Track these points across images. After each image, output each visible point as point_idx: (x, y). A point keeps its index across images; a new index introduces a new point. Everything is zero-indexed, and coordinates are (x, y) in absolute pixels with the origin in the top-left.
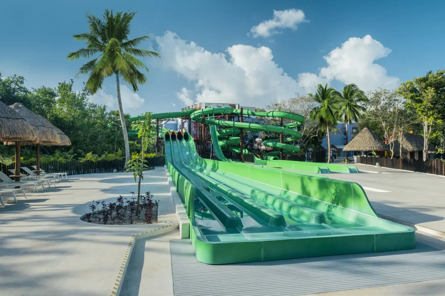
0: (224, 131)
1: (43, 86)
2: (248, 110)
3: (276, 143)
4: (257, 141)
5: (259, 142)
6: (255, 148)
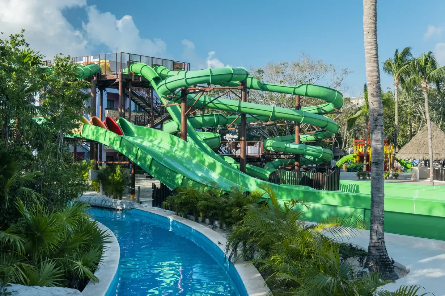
5: (231, 141)
6: (223, 152)
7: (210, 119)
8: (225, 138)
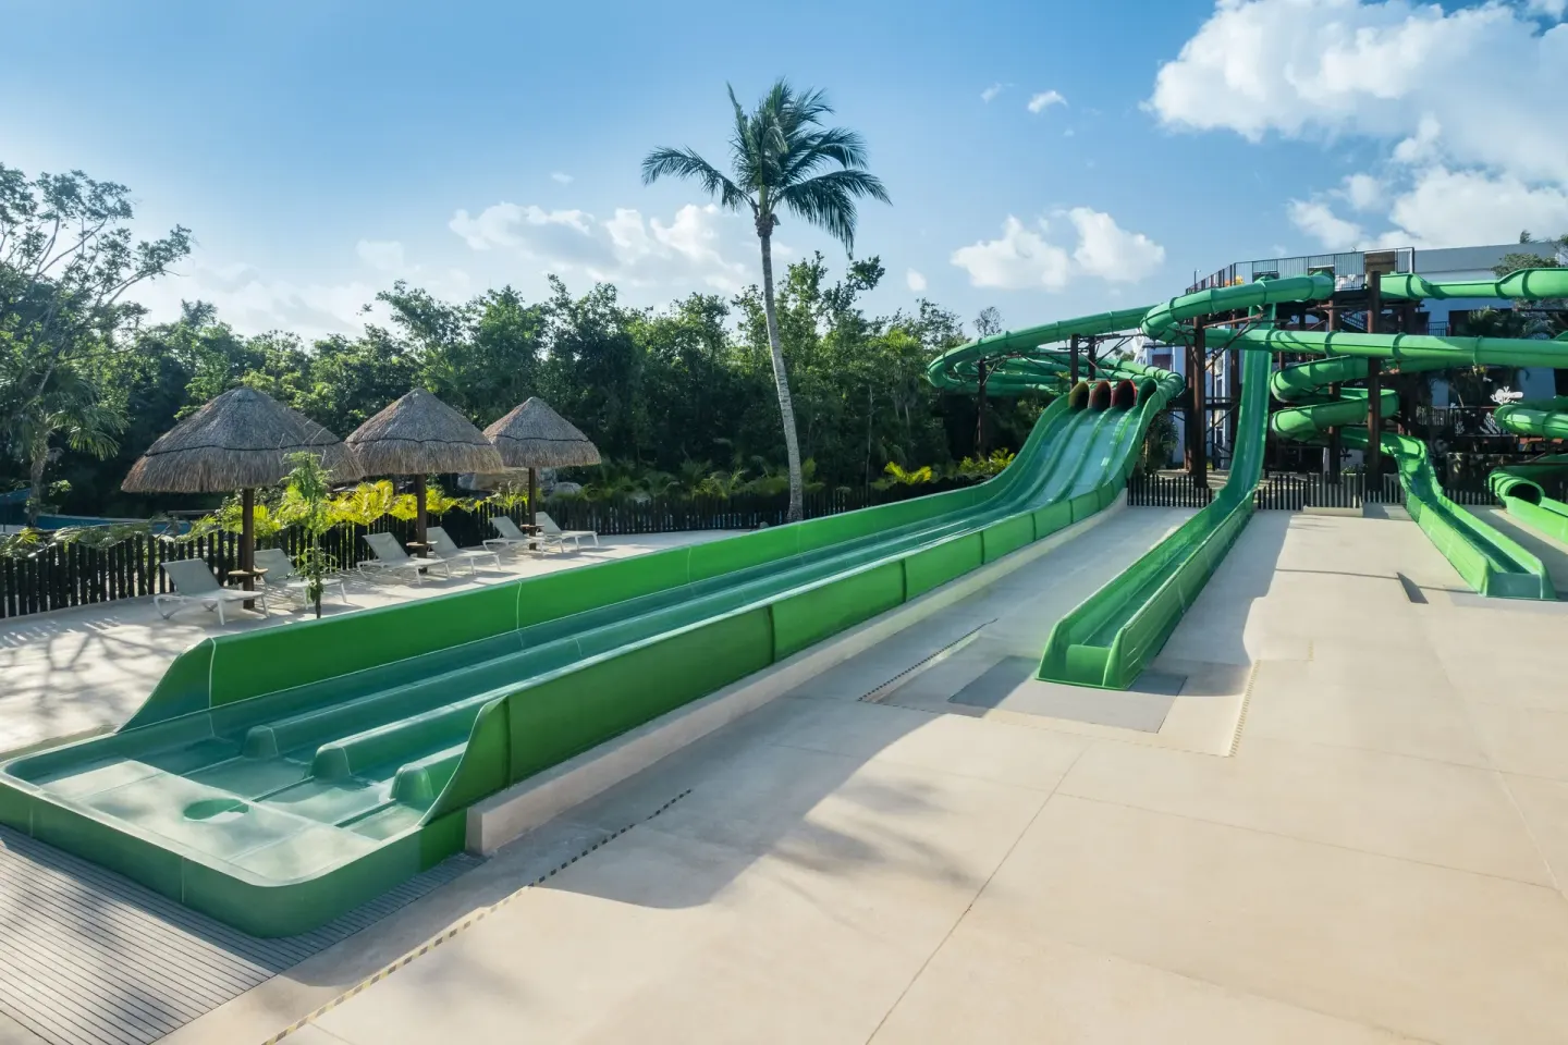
0: (1305, 370)
1: (694, 293)
2: (1410, 277)
3: (1549, 416)
6: (1489, 431)
7: (1331, 368)
8: (1495, 398)
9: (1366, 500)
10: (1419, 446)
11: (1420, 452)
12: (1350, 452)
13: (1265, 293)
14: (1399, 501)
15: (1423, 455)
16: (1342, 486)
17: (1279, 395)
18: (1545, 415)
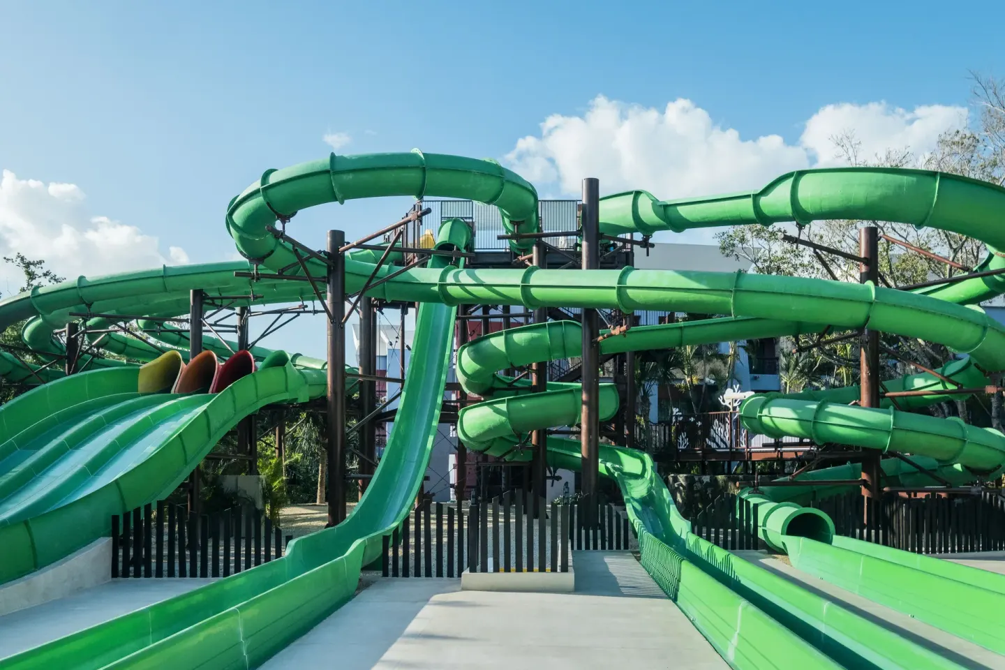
3: (820, 408)
4: (727, 403)
5: (738, 409)
6: (717, 444)
7: (533, 339)
8: (724, 401)
9: (579, 547)
10: (643, 462)
11: (644, 470)
12: (560, 472)
13: (424, 170)
14: (626, 547)
15: (649, 474)
16: (548, 521)
17: (467, 384)
18: (815, 407)
